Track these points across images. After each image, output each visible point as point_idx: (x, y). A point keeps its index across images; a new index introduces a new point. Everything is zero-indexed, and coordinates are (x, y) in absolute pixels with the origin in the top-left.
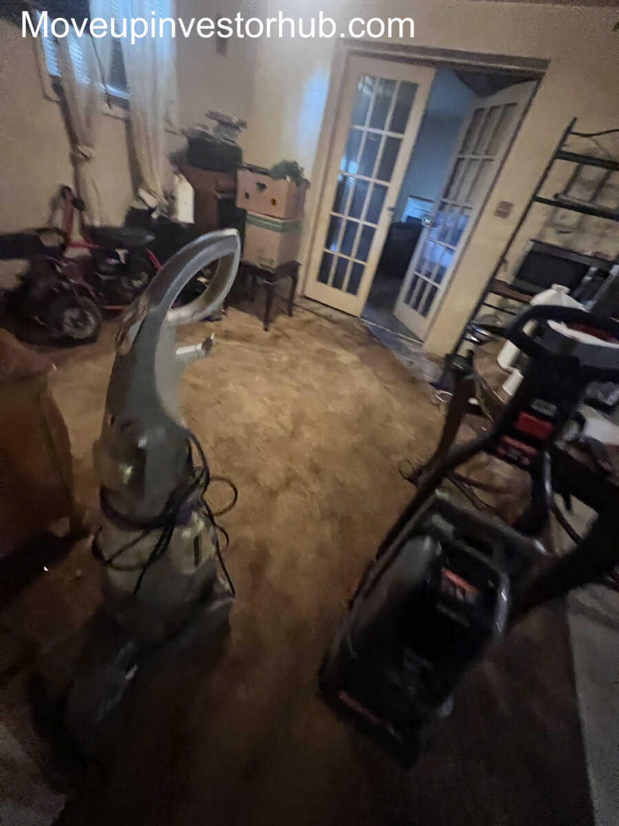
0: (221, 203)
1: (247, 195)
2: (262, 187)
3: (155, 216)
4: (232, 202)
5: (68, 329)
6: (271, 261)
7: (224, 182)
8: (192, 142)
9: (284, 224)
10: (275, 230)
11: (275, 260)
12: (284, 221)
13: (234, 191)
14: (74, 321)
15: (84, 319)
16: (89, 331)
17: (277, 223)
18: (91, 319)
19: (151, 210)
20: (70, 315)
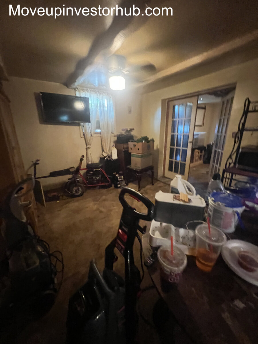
0: (125, 152)
1: (131, 149)
2: (135, 145)
3: (106, 158)
4: (128, 151)
5: (74, 192)
6: (139, 167)
7: (125, 146)
8: (118, 138)
9: (141, 155)
10: (139, 157)
11: (140, 166)
12: (142, 154)
13: (128, 148)
14: (76, 190)
15: (78, 189)
16: (80, 193)
17: (139, 155)
18: (80, 189)
19: (105, 157)
20: (75, 188)
